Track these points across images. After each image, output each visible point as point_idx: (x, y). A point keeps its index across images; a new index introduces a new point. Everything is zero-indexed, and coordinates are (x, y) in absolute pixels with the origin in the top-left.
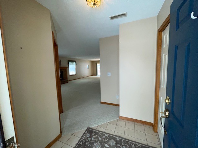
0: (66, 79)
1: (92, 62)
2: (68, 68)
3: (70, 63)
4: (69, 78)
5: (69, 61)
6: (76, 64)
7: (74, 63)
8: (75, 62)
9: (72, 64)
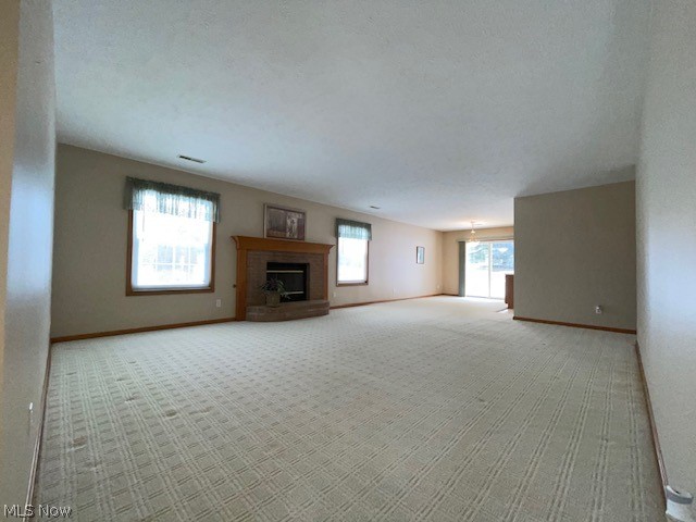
0: (322, 298)
1: (444, 235)
2: (332, 250)
3: (343, 229)
4: (335, 295)
5: (340, 222)
6: (370, 238)
7: (364, 232)
8: (368, 227)
9: (354, 236)
